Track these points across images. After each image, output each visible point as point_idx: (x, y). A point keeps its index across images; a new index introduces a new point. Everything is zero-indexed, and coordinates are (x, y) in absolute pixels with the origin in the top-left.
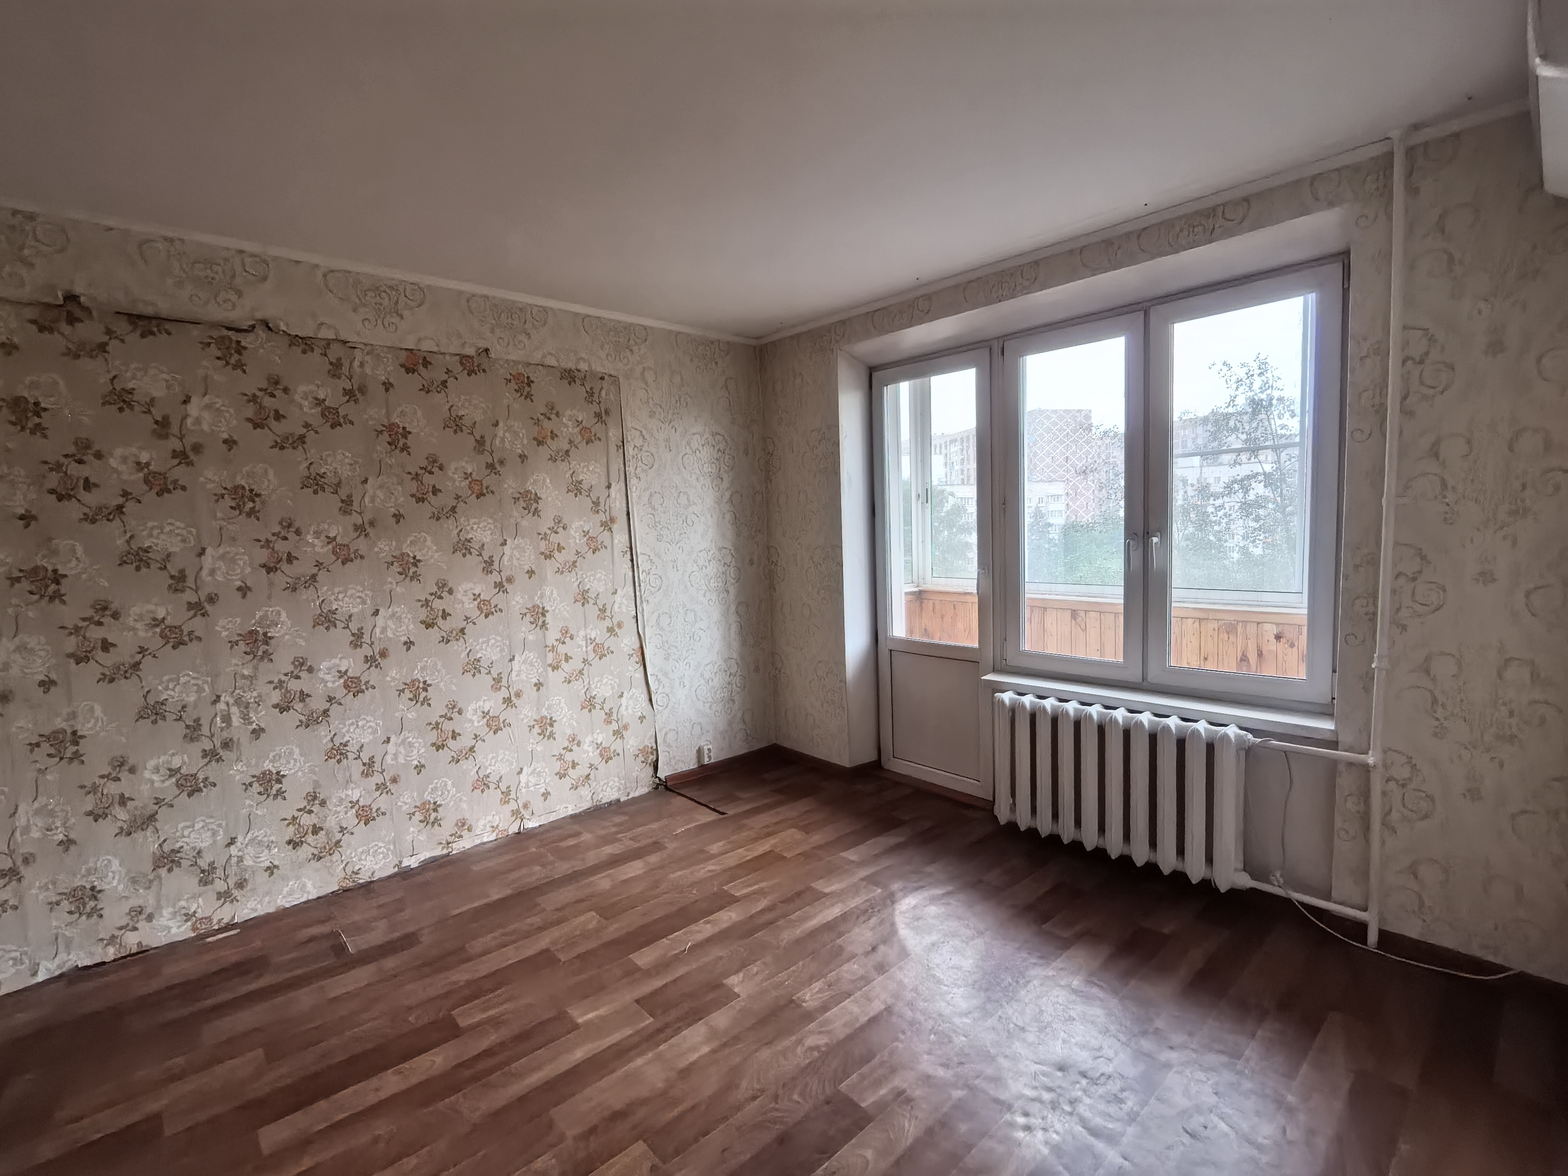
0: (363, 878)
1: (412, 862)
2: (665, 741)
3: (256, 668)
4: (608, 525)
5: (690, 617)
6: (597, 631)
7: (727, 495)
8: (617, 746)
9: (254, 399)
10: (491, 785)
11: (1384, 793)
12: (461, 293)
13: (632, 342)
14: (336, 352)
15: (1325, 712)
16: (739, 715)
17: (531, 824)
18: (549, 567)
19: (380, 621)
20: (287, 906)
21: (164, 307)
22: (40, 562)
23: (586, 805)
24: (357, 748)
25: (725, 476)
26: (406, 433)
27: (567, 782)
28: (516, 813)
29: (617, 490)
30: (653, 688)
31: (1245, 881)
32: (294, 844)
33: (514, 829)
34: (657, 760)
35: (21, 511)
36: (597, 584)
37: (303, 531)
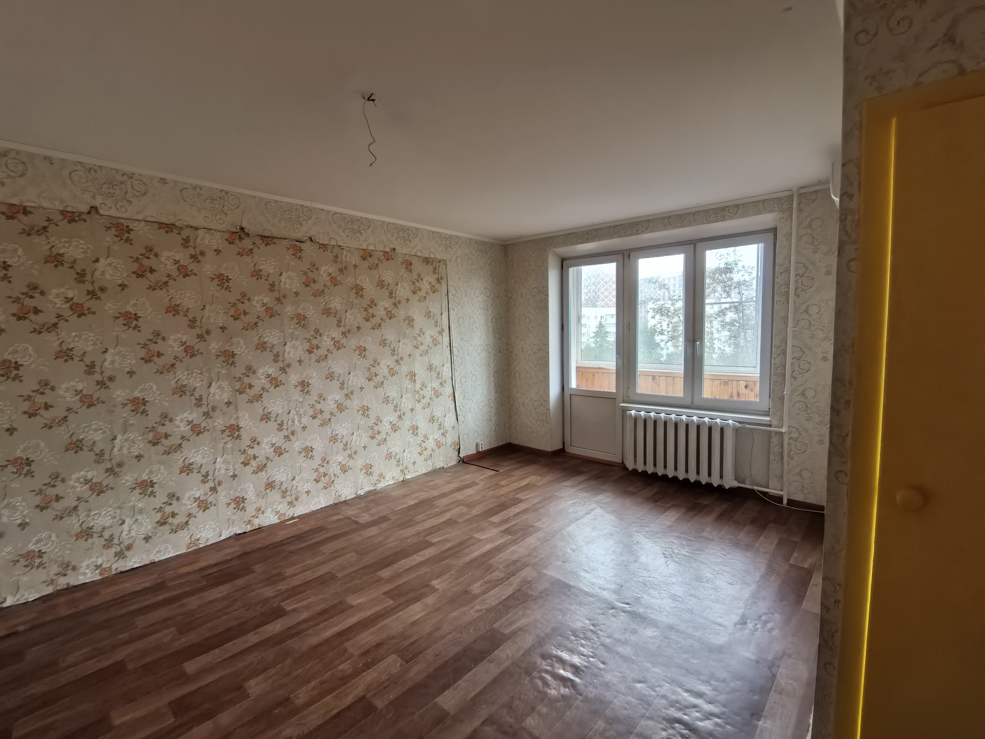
0: (343, 499)
1: (361, 492)
2: (463, 438)
3: (304, 398)
4: (441, 333)
5: (474, 378)
6: (435, 384)
7: (490, 318)
8: (443, 440)
9: (305, 273)
10: (393, 457)
11: (788, 444)
12: (384, 222)
13: (452, 244)
14: (336, 251)
15: (767, 414)
16: (494, 427)
17: (408, 477)
18: (418, 352)
19: (351, 376)
20: (314, 510)
21: (275, 232)
22: (227, 348)
23: (430, 469)
24: (341, 437)
25: (489, 309)
26: (362, 289)
27: (423, 457)
28: (402, 471)
29: (445, 315)
30: (458, 413)
31: (736, 484)
32: (317, 481)
33: (401, 479)
34: (460, 448)
35: (221, 325)
36: (436, 361)
37: (323, 334)
